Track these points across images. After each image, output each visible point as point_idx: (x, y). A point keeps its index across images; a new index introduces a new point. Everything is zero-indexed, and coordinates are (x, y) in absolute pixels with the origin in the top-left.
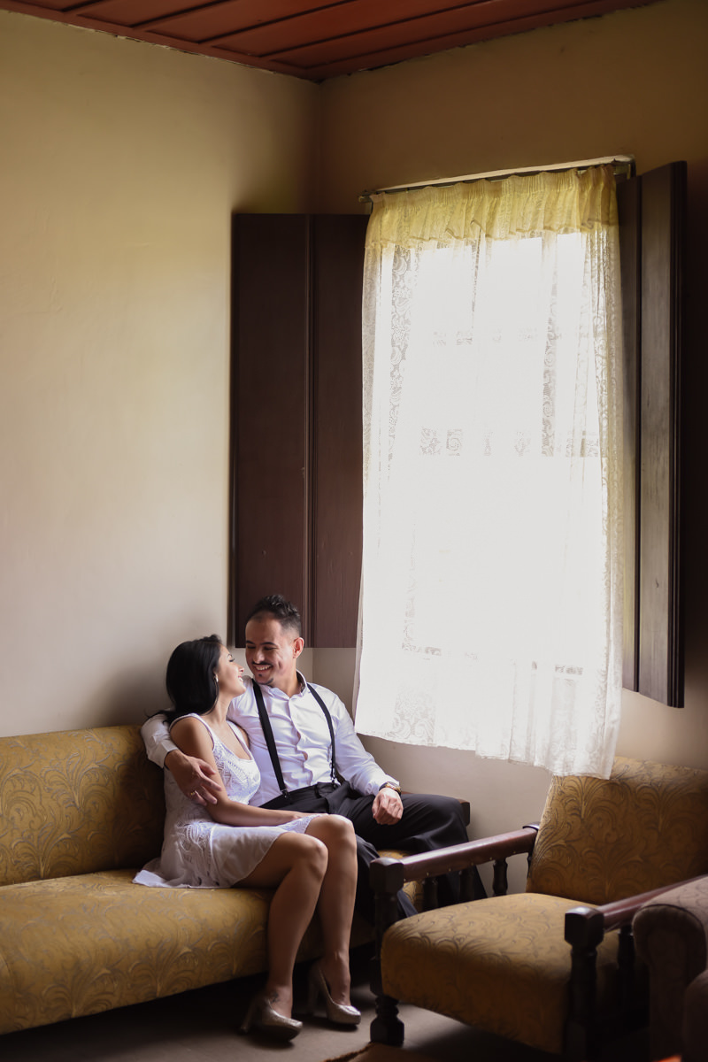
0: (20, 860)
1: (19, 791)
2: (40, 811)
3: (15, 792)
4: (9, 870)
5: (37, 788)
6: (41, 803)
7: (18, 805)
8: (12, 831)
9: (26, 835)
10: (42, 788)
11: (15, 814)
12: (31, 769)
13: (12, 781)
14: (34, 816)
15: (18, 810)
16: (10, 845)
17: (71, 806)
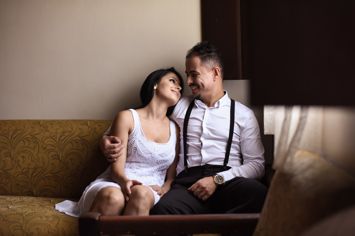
0: (19, 183)
1: (27, 147)
2: (36, 159)
3: (23, 147)
4: (13, 188)
5: (37, 146)
6: (37, 155)
7: (23, 154)
8: (17, 167)
9: (24, 170)
10: (40, 147)
11: (21, 159)
12: (37, 136)
13: (24, 141)
14: (32, 161)
15: (23, 157)
16: (14, 175)
17: (56, 158)
